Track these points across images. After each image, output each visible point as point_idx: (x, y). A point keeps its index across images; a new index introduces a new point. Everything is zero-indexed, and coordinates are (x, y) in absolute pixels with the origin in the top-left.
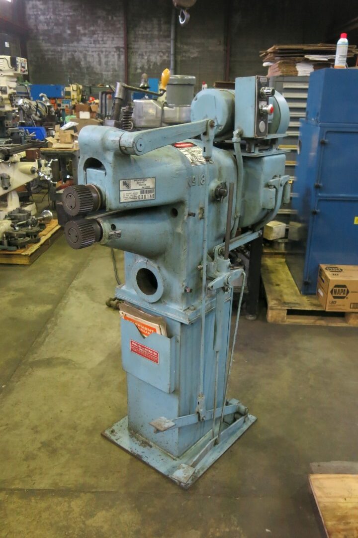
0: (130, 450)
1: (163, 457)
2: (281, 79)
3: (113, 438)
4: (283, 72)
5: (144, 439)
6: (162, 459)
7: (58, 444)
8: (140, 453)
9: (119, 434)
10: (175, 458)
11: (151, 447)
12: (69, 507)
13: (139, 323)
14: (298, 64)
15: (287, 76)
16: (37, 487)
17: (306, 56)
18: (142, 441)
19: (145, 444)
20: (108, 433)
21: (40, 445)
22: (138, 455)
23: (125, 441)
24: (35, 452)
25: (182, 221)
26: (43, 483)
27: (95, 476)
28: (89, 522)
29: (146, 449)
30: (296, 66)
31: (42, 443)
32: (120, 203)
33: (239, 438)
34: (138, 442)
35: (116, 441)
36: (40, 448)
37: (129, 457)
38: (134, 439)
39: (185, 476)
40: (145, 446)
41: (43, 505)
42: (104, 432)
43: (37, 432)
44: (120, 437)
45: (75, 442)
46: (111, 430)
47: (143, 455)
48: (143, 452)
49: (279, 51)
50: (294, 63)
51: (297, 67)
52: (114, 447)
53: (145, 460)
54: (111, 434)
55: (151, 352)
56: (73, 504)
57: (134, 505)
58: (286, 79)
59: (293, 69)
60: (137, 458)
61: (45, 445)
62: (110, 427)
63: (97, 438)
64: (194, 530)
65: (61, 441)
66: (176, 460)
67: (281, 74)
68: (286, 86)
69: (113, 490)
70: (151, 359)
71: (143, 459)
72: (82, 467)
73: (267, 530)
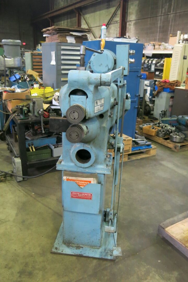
0: (73, 254)
1: (92, 250)
2: (60, 44)
3: (59, 252)
4: (60, 40)
5: (76, 245)
6: (93, 251)
7: (29, 269)
9: (61, 248)
10: (98, 248)
11: (82, 248)
13: (78, 181)
14: (67, 37)
15: (63, 42)
17: (71, 33)
18: (76, 246)
19: (78, 247)
20: (54, 250)
22: (79, 254)
23: (68, 251)
24: (19, 280)
25: (106, 120)
27: (66, 276)
29: (81, 250)
30: (66, 37)
31: (18, 273)
34: (74, 248)
35: (63, 253)
36: (20, 276)
37: (75, 258)
38: (70, 247)
39: (119, 252)
40: (79, 249)
42: (52, 250)
43: (10, 268)
44: (63, 249)
45: (38, 263)
46: (55, 248)
47: (82, 253)
49: (57, 29)
50: (65, 36)
51: (67, 38)
52: (63, 256)
53: (85, 255)
54: (56, 250)
55: (87, 195)
57: (97, 280)
58: (62, 44)
59: (65, 39)
60: (80, 256)
61: (22, 273)
62: (53, 246)
63: (50, 256)
64: (132, 277)
65: (30, 266)
66: (99, 249)
67: (60, 41)
68: (63, 47)
69: (81, 278)
70: (87, 199)
71: (83, 255)
72: (54, 274)
73: (159, 261)
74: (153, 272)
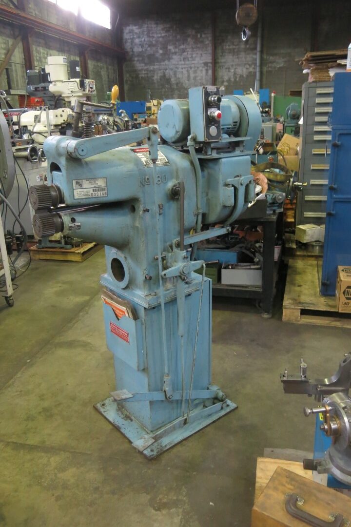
0: (112, 421)
1: (139, 430)
2: (314, 85)
3: (102, 410)
4: (315, 78)
5: (128, 414)
6: (138, 432)
7: (56, 411)
8: (120, 425)
9: (108, 408)
10: (149, 432)
11: (132, 420)
12: (48, 461)
13: (116, 307)
14: (330, 70)
15: (320, 81)
16: (28, 442)
17: (339, 61)
18: (126, 415)
19: (128, 418)
20: (99, 406)
21: (41, 410)
22: (118, 426)
23: (111, 414)
24: (35, 415)
25: (138, 216)
26: (33, 440)
27: (77, 440)
28: (60, 475)
29: (126, 422)
30: (328, 71)
31: (43, 408)
32: (74, 199)
33: (214, 422)
34: (122, 416)
35: (103, 413)
36: (40, 412)
37: (111, 427)
38: (120, 413)
39: (144, 445)
40: (126, 420)
41: (28, 457)
42: (96, 404)
43: (43, 399)
44: (108, 410)
45: (70, 410)
46: (103, 403)
47: (123, 427)
48: (123, 424)
49: (310, 59)
50: (327, 69)
51: (330, 72)
52: (101, 417)
53: (123, 430)
54: (101, 406)
55: (123, 333)
56: (52, 459)
57: (101, 467)
58: (319, 85)
59: (327, 74)
60: (117, 428)
61: (45, 410)
62: (103, 401)
63: (90, 409)
64: (145, 494)
65: (59, 409)
66: (149, 434)
67: (314, 80)
68: (319, 91)
69: (89, 453)
70: (124, 340)
71: (121, 430)
72: (69, 431)
73: (211, 503)
74: (181, 510)
